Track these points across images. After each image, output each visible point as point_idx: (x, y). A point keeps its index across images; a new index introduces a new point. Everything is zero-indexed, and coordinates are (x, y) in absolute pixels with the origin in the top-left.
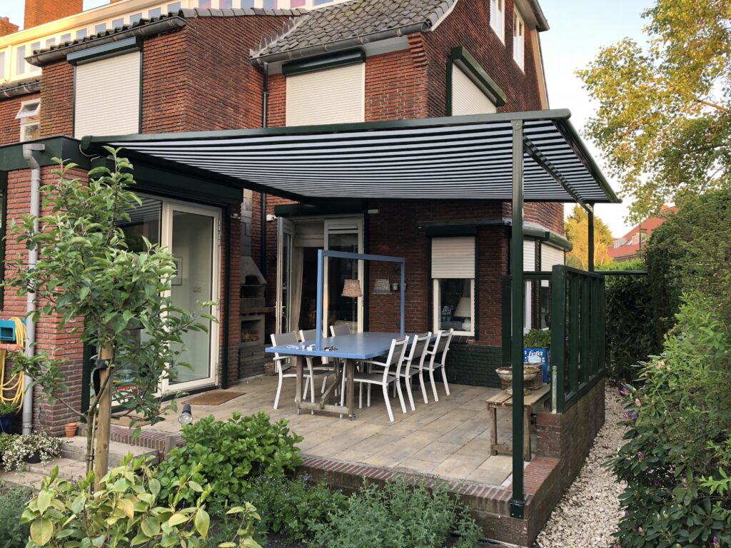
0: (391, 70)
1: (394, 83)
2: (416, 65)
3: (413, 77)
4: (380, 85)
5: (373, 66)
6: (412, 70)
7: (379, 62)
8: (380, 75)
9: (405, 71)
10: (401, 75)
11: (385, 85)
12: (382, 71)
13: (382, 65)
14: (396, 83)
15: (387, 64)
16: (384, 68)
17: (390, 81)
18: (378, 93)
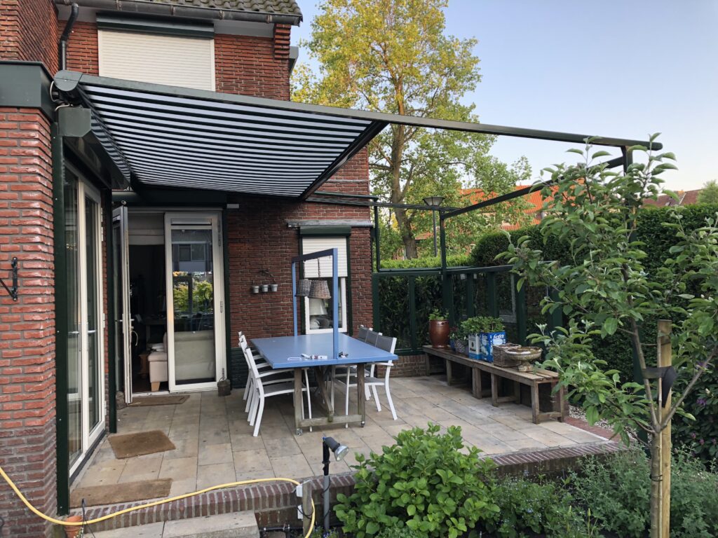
0: (246, 55)
1: (250, 70)
2: (276, 56)
3: (272, 68)
4: (233, 69)
5: (223, 46)
6: (272, 61)
7: (231, 43)
8: (232, 58)
9: (263, 60)
10: (258, 63)
11: (238, 69)
12: (233, 54)
13: (235, 47)
14: (252, 70)
15: (239, 47)
16: (237, 50)
17: (245, 66)
18: (231, 76)
